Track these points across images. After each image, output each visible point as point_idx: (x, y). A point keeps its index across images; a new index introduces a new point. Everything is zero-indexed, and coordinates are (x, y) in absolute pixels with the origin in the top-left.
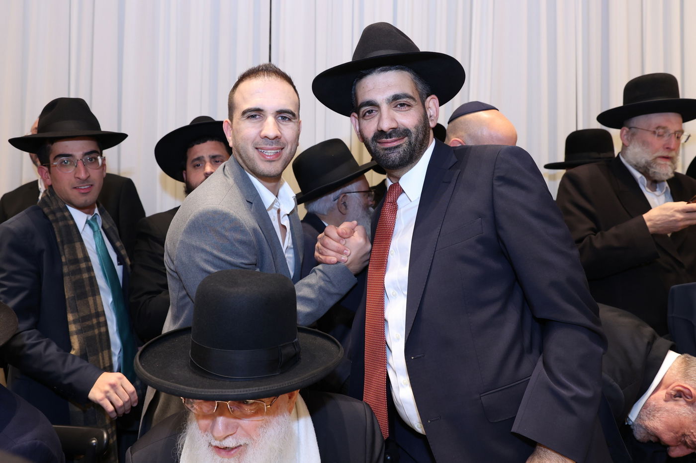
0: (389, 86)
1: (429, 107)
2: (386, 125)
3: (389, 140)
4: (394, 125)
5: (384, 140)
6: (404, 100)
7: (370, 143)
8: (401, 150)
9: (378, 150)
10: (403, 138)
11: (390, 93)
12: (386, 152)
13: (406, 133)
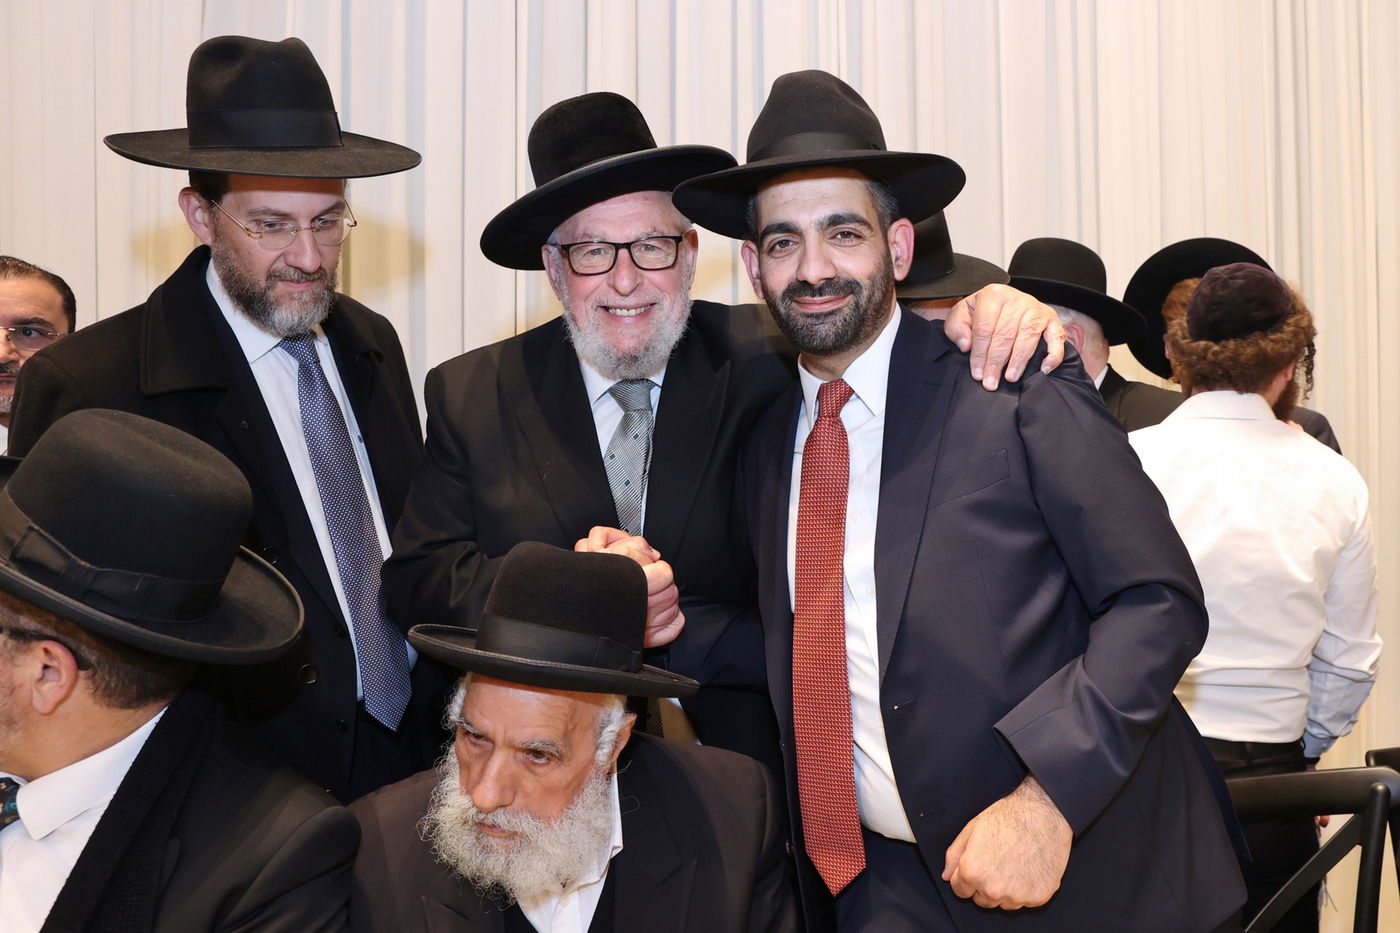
0: (822, 196)
1: (895, 242)
2: (814, 273)
3: (818, 299)
4: (829, 273)
5: (808, 298)
6: (851, 226)
7: (779, 302)
9: (793, 314)
10: (845, 297)
11: (825, 212)
12: (809, 320)
13: (851, 287)
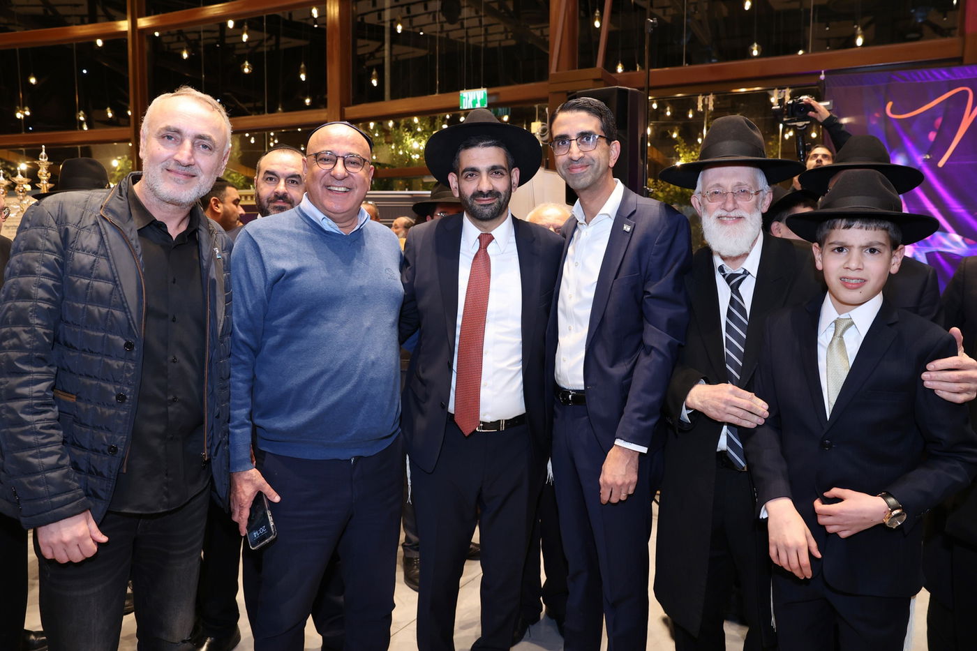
8: (493, 206)
